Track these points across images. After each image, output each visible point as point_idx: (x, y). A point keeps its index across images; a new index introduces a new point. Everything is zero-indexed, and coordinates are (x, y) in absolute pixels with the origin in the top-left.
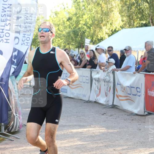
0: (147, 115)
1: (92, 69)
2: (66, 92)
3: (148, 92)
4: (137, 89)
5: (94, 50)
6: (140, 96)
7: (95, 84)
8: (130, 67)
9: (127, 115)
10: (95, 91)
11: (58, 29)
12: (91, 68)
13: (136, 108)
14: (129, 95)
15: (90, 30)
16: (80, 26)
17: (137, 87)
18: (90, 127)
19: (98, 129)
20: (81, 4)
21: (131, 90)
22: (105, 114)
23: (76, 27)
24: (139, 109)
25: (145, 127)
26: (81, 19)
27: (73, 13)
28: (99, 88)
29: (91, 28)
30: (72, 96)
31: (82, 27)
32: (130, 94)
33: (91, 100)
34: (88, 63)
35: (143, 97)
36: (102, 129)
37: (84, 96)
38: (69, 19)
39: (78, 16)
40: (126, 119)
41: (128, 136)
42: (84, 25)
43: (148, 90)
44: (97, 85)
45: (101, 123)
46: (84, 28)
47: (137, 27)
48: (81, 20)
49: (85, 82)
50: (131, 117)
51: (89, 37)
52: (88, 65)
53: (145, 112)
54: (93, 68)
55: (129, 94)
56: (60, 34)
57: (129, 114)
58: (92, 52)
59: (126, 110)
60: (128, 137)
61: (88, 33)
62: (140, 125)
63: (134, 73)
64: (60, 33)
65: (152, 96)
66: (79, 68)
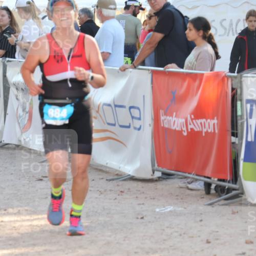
0: (159, 179)
1: (7, 59)
3: (162, 118)
4: (132, 110)
5: (12, 7)
6: (139, 129)
7: (17, 99)
9: (107, 180)
10: (18, 117)
12: (5, 56)
13: (130, 161)
14: (110, 127)
17: (131, 105)
18: (4, 214)
19: (28, 217)
21: (115, 115)
22: (46, 177)
24: (137, 165)
25: (155, 211)
28: (27, 110)
32: (114, 125)
33: (6, 142)
36: (38, 219)
40: (102, 190)
41: (109, 234)
43: (161, 112)
44: (21, 100)
45: (34, 201)
50: (118, 185)
53: (154, 173)
54: (9, 57)
55: (109, 124)
57: (111, 178)
58: (5, 12)
59: (102, 166)
60: (110, 236)
62: (142, 206)
63: (123, 69)
65: (173, 128)
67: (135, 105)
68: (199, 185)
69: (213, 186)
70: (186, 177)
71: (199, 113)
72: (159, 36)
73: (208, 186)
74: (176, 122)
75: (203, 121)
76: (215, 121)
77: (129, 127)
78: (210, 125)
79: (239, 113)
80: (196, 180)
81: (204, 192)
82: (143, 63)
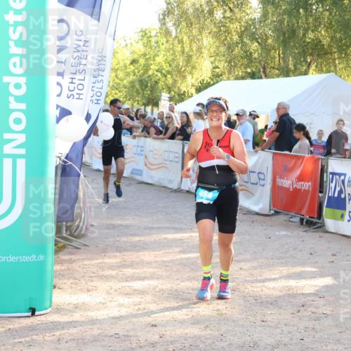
0: (272, 215)
2: (141, 175)
3: (278, 180)
4: (259, 174)
6: (263, 186)
8: (249, 140)
11: (116, 76)
12: (183, 140)
13: (256, 204)
14: (245, 184)
15: (166, 79)
16: (150, 72)
17: (260, 172)
20: (153, 40)
21: (249, 176)
23: (143, 74)
24: (261, 206)
25: (275, 234)
26: (152, 62)
27: (140, 53)
29: (169, 76)
30: (150, 181)
31: (153, 74)
32: (247, 182)
33: (183, 189)
34: (178, 132)
35: (268, 187)
37: (170, 181)
38: (134, 62)
39: (147, 57)
42: (157, 71)
43: (278, 177)
46: (157, 75)
47: (243, 78)
48: (151, 64)
49: (171, 161)
51: (165, 90)
52: (179, 135)
53: (270, 211)
55: (245, 182)
56: (119, 84)
58: (184, 115)
61: (163, 83)
62: (266, 230)
64: (119, 81)
65: (284, 186)
66: (163, 139)
67: (262, 172)
68: (297, 219)
69: (305, 221)
70: (287, 214)
71: (301, 178)
72: (277, 134)
73: (302, 220)
74: (286, 183)
75: (303, 183)
76: (310, 183)
77: (256, 184)
78: (307, 186)
79: (325, 179)
80: (295, 216)
81: (299, 224)
82: (270, 149)
